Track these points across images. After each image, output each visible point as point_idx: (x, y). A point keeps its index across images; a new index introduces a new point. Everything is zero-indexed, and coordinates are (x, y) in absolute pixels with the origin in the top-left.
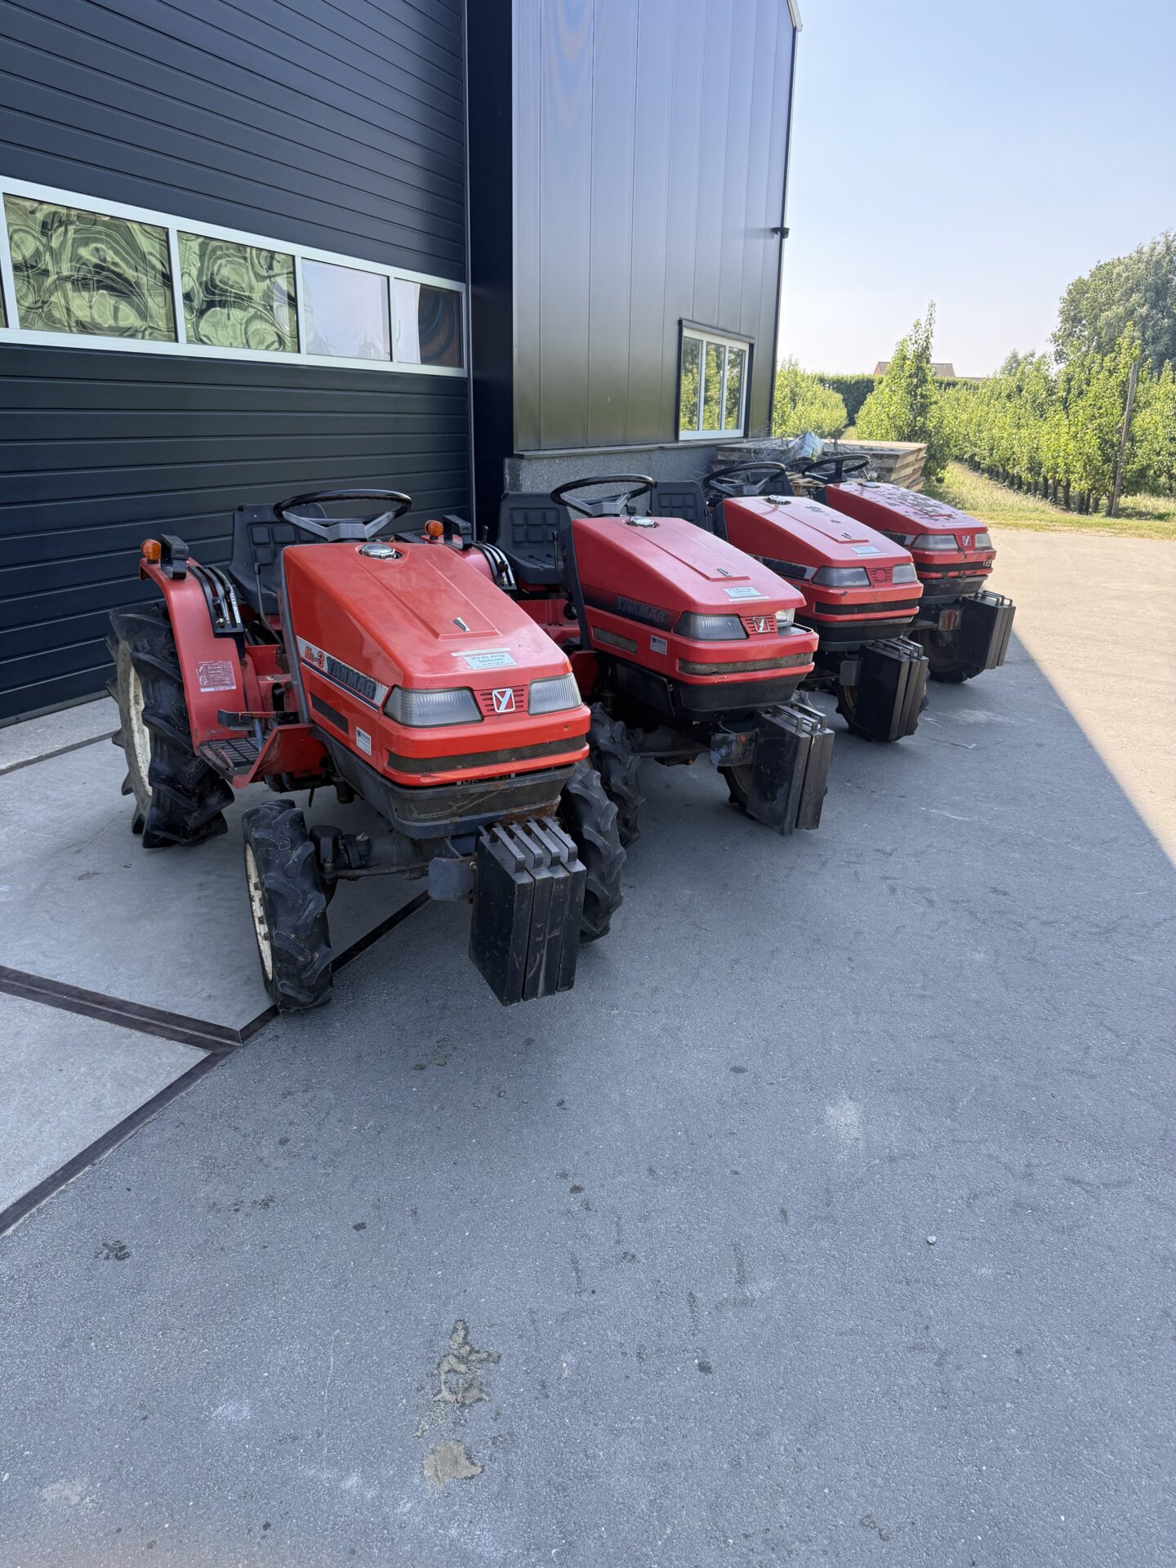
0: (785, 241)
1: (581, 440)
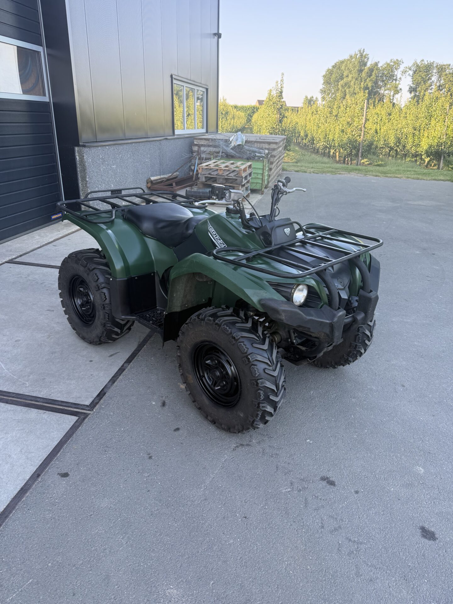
0: (220, 40)
1: (121, 135)
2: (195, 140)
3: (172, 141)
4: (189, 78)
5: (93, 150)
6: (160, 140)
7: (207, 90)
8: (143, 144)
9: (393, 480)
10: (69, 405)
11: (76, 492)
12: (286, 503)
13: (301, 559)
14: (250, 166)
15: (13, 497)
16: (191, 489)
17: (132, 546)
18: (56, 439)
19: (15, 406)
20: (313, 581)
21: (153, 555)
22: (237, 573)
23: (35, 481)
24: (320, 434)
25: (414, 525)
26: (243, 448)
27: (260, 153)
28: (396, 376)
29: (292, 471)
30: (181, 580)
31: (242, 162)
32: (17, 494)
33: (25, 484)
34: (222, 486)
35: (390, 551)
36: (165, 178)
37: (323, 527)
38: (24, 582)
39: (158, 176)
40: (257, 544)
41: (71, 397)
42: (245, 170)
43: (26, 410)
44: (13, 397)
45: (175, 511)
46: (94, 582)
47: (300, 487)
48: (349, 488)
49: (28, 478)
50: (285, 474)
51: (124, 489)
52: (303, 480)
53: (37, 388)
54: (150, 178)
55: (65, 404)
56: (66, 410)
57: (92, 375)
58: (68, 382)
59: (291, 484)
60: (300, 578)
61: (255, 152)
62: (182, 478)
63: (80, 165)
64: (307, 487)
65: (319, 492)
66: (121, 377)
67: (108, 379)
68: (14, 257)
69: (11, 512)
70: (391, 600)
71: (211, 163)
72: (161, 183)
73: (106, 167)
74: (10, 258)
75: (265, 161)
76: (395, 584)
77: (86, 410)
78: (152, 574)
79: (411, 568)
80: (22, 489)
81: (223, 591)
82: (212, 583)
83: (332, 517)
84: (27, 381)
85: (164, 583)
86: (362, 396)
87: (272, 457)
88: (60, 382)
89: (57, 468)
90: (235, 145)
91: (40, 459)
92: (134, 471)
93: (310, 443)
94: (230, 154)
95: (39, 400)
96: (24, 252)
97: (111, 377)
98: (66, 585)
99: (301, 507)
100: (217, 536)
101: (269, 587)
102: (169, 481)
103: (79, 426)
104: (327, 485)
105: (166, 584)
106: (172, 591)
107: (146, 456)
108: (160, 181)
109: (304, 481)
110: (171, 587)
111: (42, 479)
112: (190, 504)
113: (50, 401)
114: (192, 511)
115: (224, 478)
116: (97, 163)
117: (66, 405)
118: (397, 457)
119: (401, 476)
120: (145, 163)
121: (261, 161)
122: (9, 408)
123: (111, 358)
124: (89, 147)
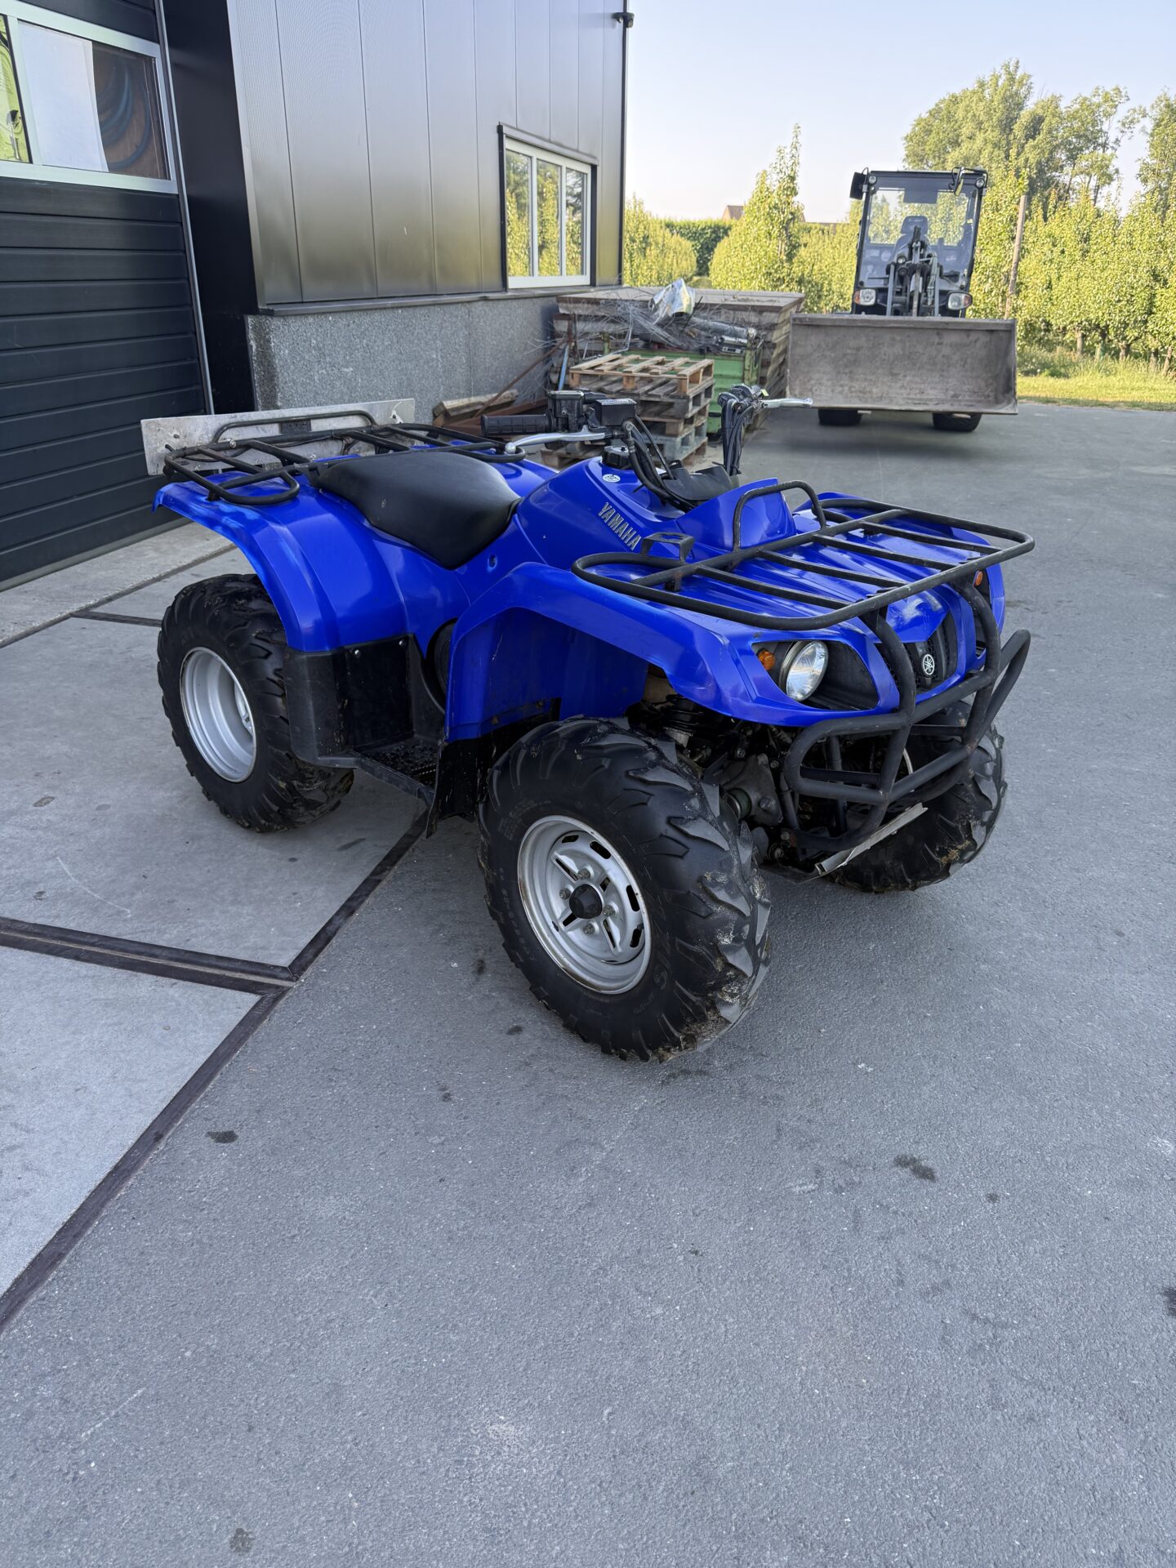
0: (629, 31)
1: (366, 288)
2: (560, 304)
3: (502, 304)
4: (547, 137)
5: (295, 324)
6: (469, 302)
7: (594, 168)
8: (424, 311)
9: (1092, 1169)
10: (237, 965)
11: (255, 1180)
12: (804, 1220)
13: (843, 1361)
14: (708, 370)
15: (93, 1188)
16: (554, 1177)
17: (399, 1313)
18: (203, 1049)
19: (98, 967)
20: (876, 1415)
21: (453, 1337)
22: (673, 1390)
23: (151, 1149)
24: (893, 1050)
25: (1148, 1284)
26: (689, 1080)
27: (735, 335)
28: (1099, 908)
29: (818, 1140)
30: (526, 1401)
31: (687, 359)
32: (104, 1180)
33: (125, 1156)
34: (634, 1172)
35: (1083, 1348)
36: (483, 404)
37: (902, 1281)
38: (123, 1393)
39: (463, 397)
40: (726, 1320)
41: (242, 946)
42: (694, 379)
43: (124, 977)
44: (93, 945)
45: (509, 1231)
46: (300, 1400)
47: (841, 1182)
48: (973, 1186)
49: (131, 1142)
50: (800, 1148)
51: (378, 1174)
52: (848, 1163)
53: (155, 924)
54: (442, 404)
55: (225, 964)
56: (229, 978)
57: (295, 894)
58: (233, 909)
59: (818, 1172)
60: (841, 1407)
61: (721, 332)
62: (530, 1151)
63: (261, 363)
64: (860, 1182)
65: (891, 1196)
66: (369, 901)
67: (336, 906)
68: (92, 602)
69: (87, 1224)
70: (1086, 1469)
71: (604, 362)
72: (472, 417)
73: (327, 371)
74: (83, 605)
75: (747, 356)
76: (1095, 1430)
77: (282, 979)
78: (450, 1384)
79: (1138, 1391)
80: (116, 1168)
81: (637, 1433)
82: (606, 1412)
83: (925, 1257)
84: (129, 906)
85: (483, 1409)
86: (1007, 958)
87: (765, 1103)
88: (213, 910)
89: (206, 1119)
90: (667, 315)
91: (161, 1096)
92: (405, 1130)
93: (867, 1073)
94: (655, 340)
95: (158, 952)
96: (119, 590)
97: (344, 900)
98: (231, 1405)
99: (843, 1231)
100: (619, 1297)
101: (759, 1426)
102: (496, 1155)
103: (261, 1019)
104: (913, 1177)
105: (487, 1409)
106: (503, 1427)
107: (435, 1094)
108: (467, 410)
109: (851, 1167)
110: (502, 1418)
111: (167, 1144)
112: (551, 1214)
113: (187, 955)
114: (556, 1233)
115: (638, 1153)
116: (304, 359)
117: (230, 965)
118: (1100, 1112)
119: (1111, 1162)
120: (428, 362)
121: (738, 356)
122: (83, 972)
123: (344, 852)
124: (283, 316)
